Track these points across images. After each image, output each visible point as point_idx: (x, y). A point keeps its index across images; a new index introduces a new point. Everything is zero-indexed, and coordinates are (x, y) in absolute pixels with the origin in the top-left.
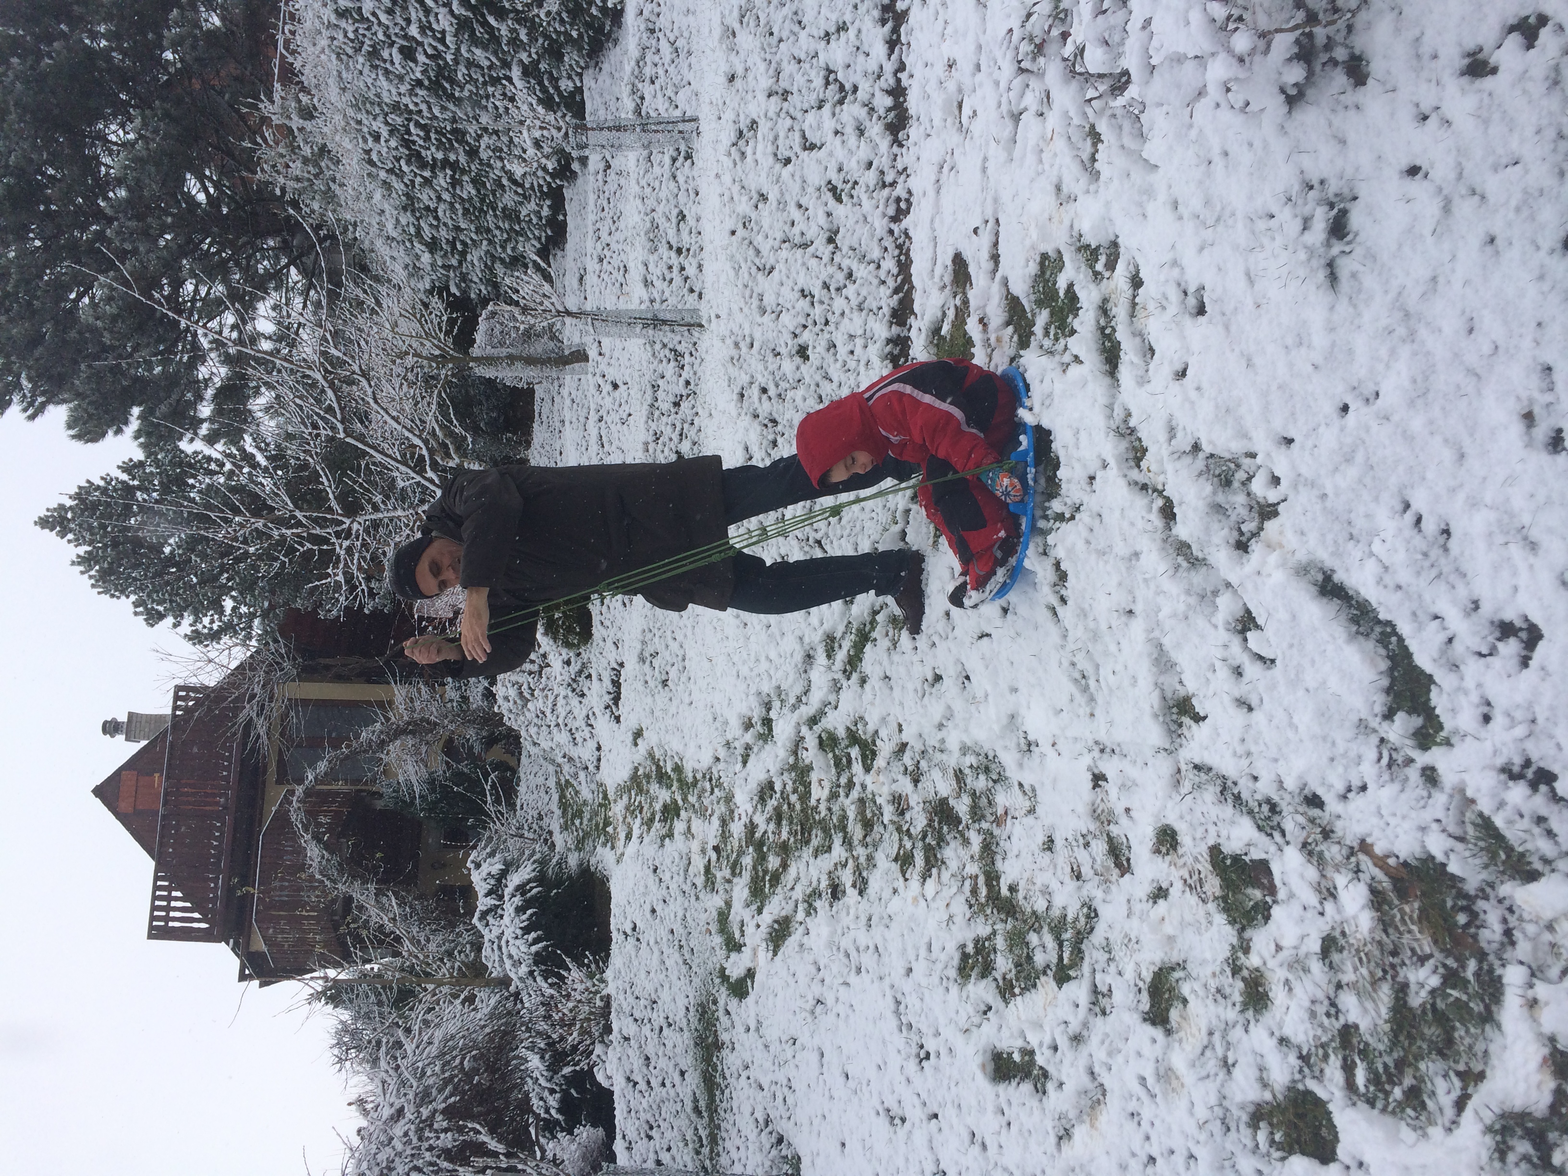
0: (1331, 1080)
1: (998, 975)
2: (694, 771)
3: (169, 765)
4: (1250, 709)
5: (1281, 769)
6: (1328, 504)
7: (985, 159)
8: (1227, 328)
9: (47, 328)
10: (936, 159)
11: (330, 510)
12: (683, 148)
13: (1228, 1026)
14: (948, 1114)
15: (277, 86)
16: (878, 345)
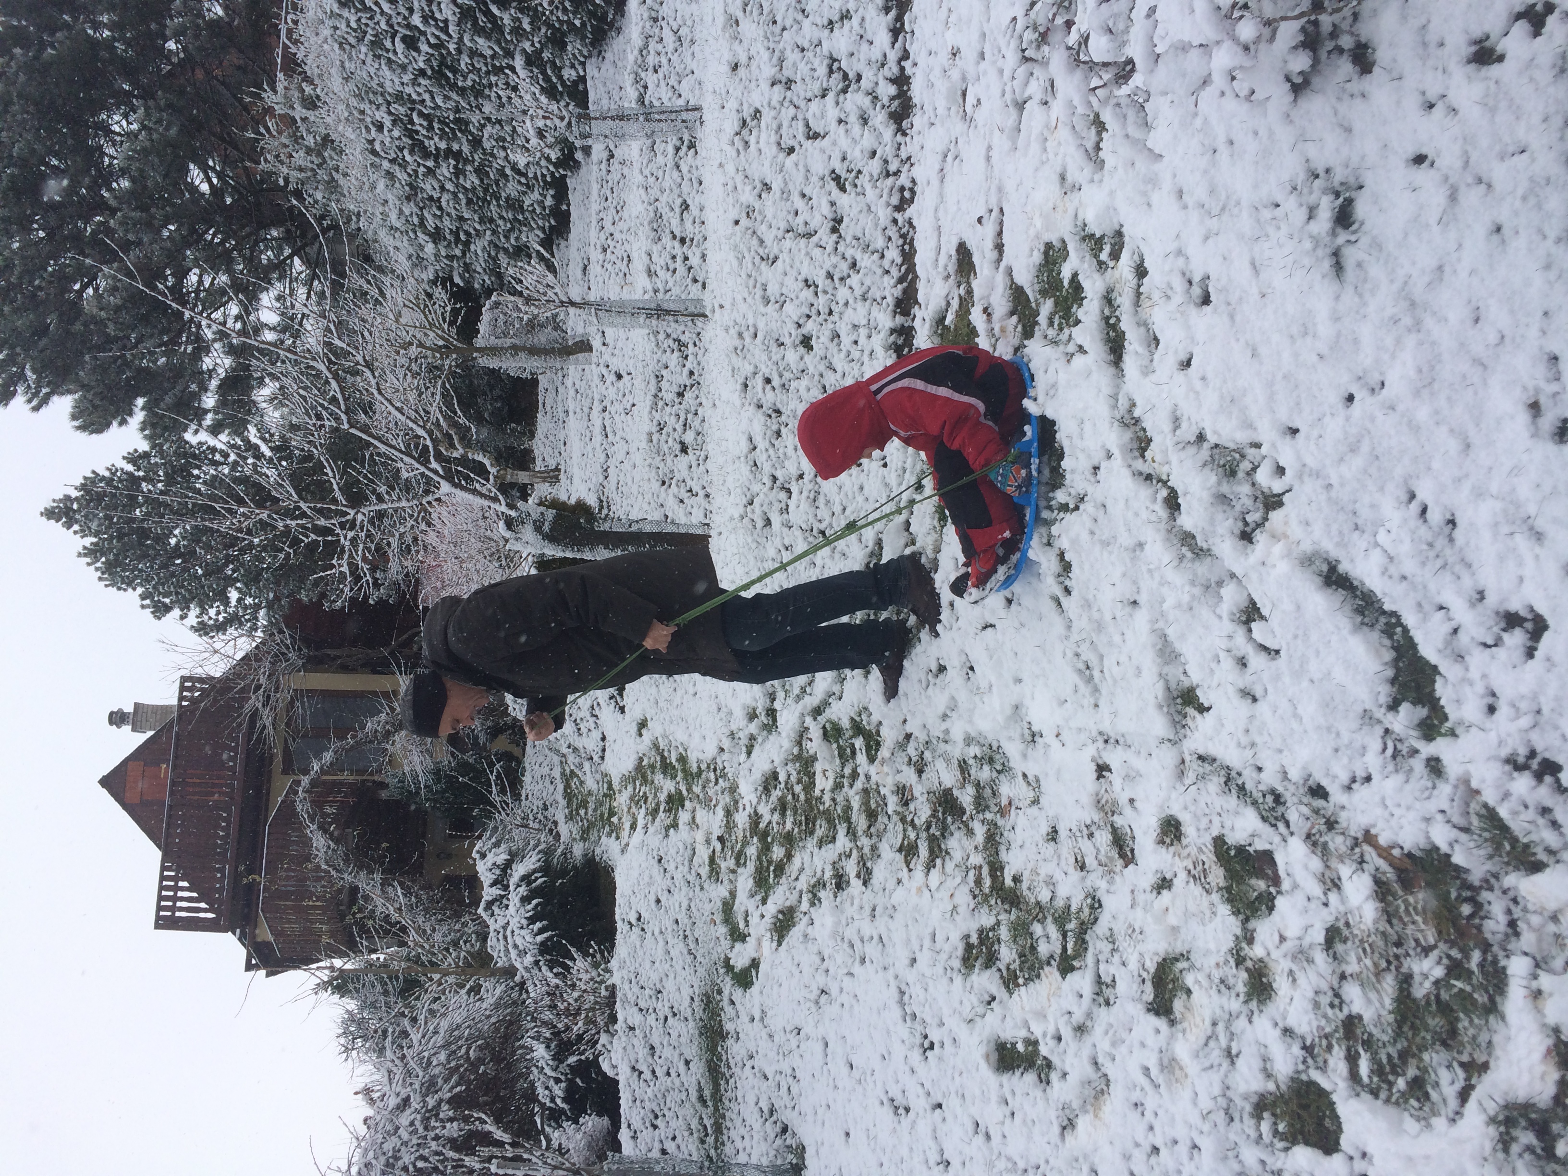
0: (1335, 1071)
1: (1002, 965)
2: (699, 761)
3: (176, 757)
4: (1255, 700)
5: (1286, 759)
6: (1333, 494)
7: (989, 148)
8: (1232, 317)
9: (51, 320)
10: (940, 148)
11: (335, 501)
12: (686, 137)
13: (1231, 1017)
14: (952, 1104)
15: (280, 76)
16: (882, 335)
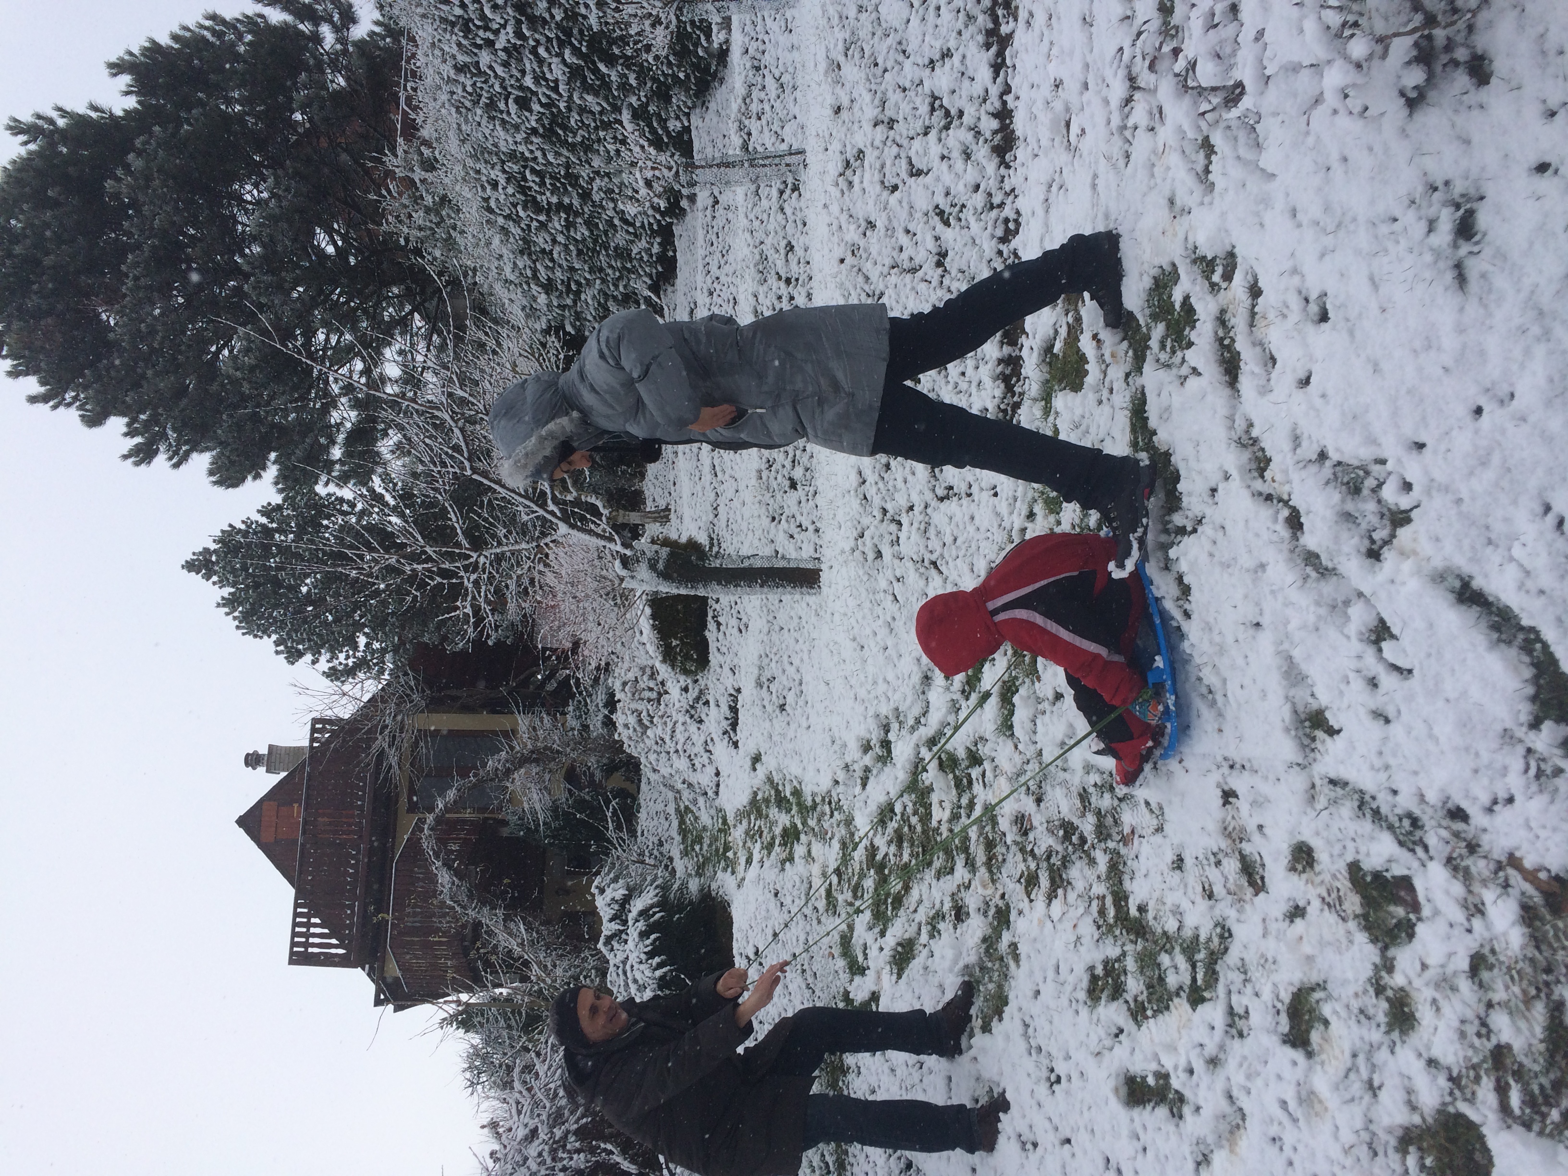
0: (1484, 1102)
1: (1129, 997)
2: (814, 795)
3: (307, 798)
4: (1387, 721)
5: (1423, 783)
6: (1464, 508)
7: (1095, 176)
8: (1351, 333)
10: (1045, 178)
11: (458, 545)
12: (790, 180)
13: (1372, 1048)
14: (1081, 1139)
15: (400, 140)
16: (990, 366)
